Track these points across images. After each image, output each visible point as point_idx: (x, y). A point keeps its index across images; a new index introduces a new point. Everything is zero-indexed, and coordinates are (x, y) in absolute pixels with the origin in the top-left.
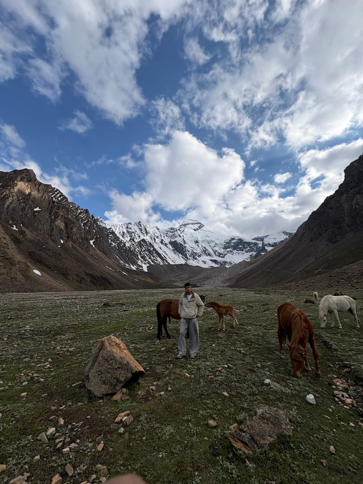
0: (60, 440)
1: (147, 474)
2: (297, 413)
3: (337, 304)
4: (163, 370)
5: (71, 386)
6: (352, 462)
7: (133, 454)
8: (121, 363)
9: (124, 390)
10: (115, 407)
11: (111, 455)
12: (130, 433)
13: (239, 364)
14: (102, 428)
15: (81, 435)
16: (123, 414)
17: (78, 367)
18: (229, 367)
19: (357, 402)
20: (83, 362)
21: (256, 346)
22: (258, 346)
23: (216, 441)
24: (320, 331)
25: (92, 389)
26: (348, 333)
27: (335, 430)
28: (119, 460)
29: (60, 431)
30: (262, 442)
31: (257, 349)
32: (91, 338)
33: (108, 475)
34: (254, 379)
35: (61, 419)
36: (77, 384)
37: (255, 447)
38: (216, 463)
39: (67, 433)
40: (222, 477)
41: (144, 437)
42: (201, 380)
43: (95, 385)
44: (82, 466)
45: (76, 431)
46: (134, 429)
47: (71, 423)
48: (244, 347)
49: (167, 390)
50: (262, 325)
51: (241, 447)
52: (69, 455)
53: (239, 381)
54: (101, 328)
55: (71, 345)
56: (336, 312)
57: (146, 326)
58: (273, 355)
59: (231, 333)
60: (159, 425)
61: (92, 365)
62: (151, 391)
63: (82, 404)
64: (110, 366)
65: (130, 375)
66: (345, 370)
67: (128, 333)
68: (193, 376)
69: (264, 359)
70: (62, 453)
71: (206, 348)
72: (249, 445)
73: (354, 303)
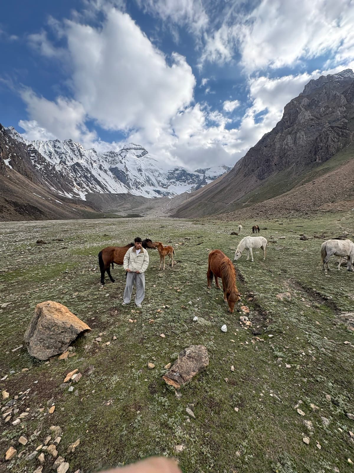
0: (7, 414)
1: (98, 424)
2: (214, 342)
3: (253, 243)
4: (108, 319)
5: (11, 352)
6: (243, 374)
7: (84, 409)
8: (63, 328)
9: (71, 348)
10: (63, 366)
11: (63, 415)
12: (80, 390)
13: (175, 303)
14: (51, 390)
15: (30, 403)
16: (71, 373)
17: (15, 327)
18: (166, 307)
19: (253, 323)
20: (21, 320)
21: (189, 284)
22: (191, 284)
23: (154, 381)
24: (238, 265)
25: (35, 355)
26: (257, 266)
27: (236, 351)
28: (72, 417)
29: (7, 404)
30: (188, 377)
31: (190, 287)
32: (26, 288)
33: (63, 433)
34: (186, 317)
35: (6, 392)
36: (18, 348)
37: (182, 382)
38: (153, 399)
39: (15, 404)
40: (158, 410)
41: (93, 390)
42: (143, 325)
43: (38, 352)
44: (35, 432)
45: (24, 399)
46: (83, 384)
47: (17, 394)
48: (180, 285)
49: (112, 339)
50: (196, 260)
51: (172, 384)
52: (20, 426)
53: (174, 320)
54: (37, 273)
55: (2, 299)
56: (251, 249)
57: (89, 267)
58: (202, 291)
59: (170, 272)
60: (106, 377)
61: (32, 332)
62: (98, 343)
63: (27, 369)
64: (52, 333)
65: (75, 336)
66: (249, 299)
67: (69, 277)
68: (136, 321)
69: (195, 296)
70: (13, 425)
71: (148, 290)
72: (178, 381)
73: (266, 242)
